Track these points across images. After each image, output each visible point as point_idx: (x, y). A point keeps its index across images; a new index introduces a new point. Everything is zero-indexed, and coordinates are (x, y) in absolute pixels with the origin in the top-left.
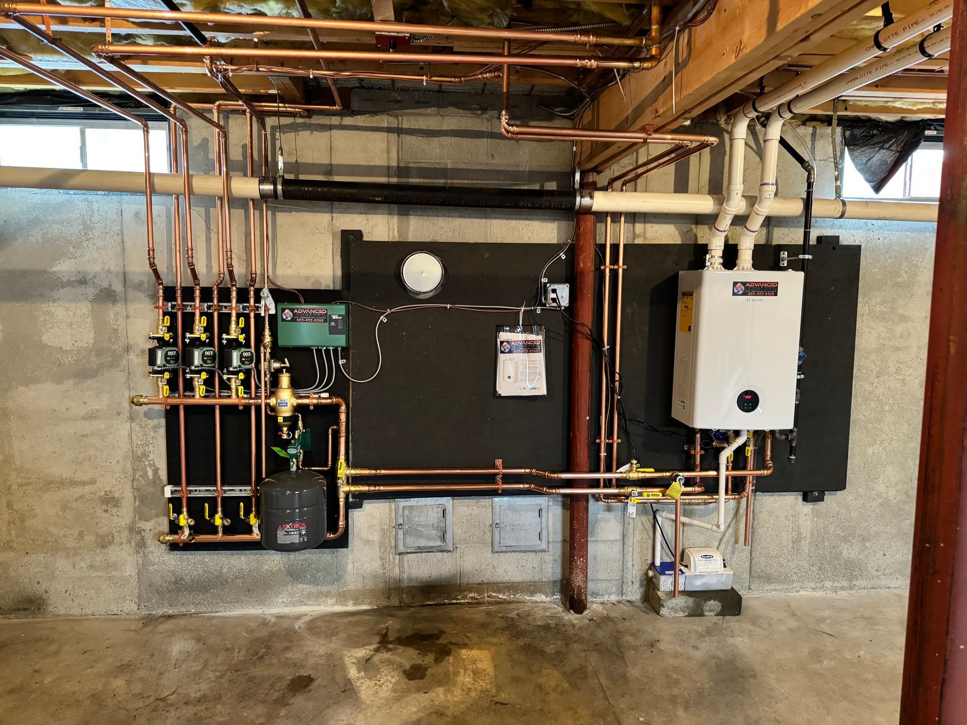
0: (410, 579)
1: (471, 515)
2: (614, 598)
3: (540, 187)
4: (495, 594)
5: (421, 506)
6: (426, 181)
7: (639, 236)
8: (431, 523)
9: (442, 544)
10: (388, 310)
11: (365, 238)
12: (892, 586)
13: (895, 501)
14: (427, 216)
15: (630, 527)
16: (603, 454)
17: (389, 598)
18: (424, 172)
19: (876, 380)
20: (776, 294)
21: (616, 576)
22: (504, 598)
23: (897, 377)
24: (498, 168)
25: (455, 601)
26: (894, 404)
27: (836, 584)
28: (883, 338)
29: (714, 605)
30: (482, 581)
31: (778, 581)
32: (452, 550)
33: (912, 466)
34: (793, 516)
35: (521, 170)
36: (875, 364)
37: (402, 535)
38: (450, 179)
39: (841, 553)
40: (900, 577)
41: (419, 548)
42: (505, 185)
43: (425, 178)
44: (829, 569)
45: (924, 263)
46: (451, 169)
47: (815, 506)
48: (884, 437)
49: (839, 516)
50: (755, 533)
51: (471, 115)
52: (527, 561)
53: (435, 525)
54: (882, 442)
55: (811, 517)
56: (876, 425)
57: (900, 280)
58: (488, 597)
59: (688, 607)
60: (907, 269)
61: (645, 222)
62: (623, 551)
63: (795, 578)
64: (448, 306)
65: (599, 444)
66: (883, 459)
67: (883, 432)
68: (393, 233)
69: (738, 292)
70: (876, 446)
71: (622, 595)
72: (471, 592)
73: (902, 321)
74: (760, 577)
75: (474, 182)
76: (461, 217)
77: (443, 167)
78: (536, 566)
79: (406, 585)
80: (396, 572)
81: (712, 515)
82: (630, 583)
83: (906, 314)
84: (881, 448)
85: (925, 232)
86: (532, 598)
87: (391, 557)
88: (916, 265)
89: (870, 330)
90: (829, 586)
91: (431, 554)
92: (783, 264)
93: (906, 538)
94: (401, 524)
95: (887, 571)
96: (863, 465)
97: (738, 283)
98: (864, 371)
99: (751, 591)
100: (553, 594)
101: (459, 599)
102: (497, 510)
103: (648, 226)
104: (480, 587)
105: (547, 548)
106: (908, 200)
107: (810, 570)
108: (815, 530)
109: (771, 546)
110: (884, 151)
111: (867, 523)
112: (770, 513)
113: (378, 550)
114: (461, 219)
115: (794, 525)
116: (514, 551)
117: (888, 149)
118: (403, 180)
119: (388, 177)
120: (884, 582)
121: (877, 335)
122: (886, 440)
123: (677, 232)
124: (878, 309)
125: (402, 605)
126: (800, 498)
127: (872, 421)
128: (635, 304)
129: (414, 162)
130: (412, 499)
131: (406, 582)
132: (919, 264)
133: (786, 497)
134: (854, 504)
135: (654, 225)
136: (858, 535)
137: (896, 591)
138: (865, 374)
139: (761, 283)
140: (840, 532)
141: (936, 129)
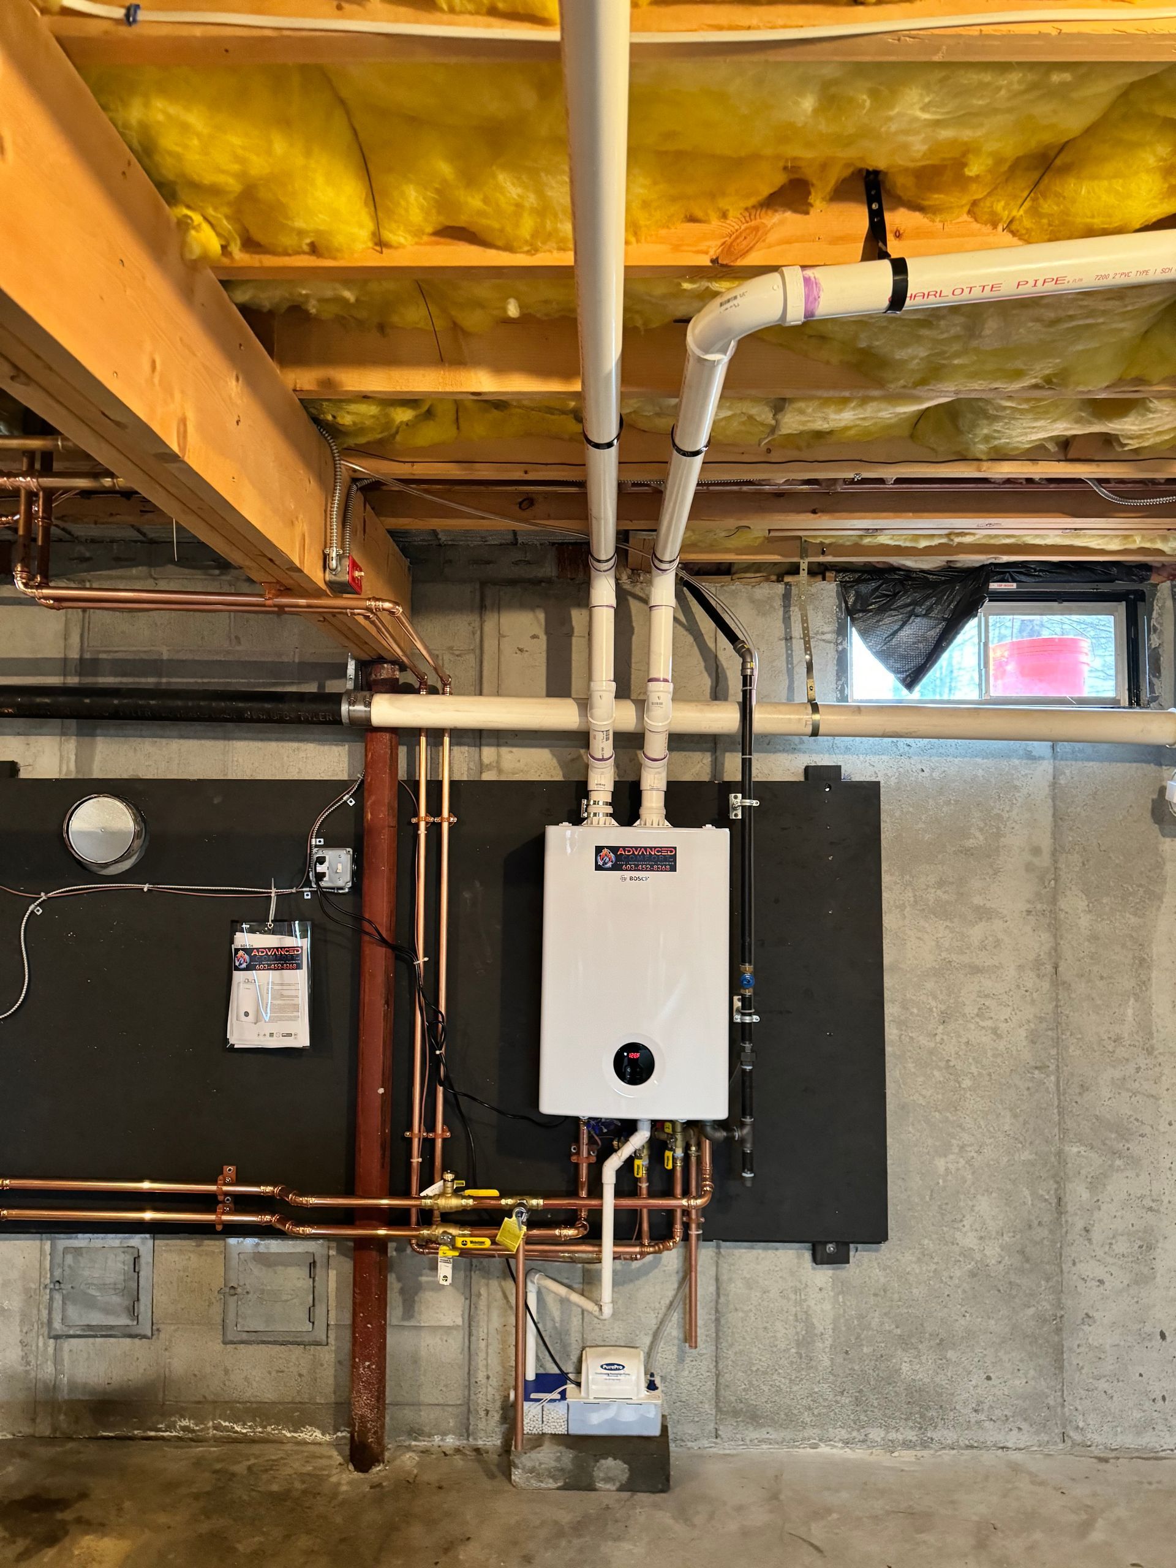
0: (73, 1386)
1: (185, 1269)
2: (451, 1441)
3: (319, 688)
4: (227, 1424)
5: (97, 1249)
6: (125, 680)
7: (489, 767)
8: (112, 1280)
9: (129, 1322)
10: (43, 894)
11: (23, 774)
12: (1009, 1445)
13: (1001, 1267)
14: (124, 736)
15: (481, 1303)
16: (416, 1160)
17: (33, 1420)
18: (121, 666)
19: (941, 1027)
20: (673, 869)
21: (455, 1396)
22: (244, 1431)
23: (981, 1023)
24: (247, 659)
25: (152, 1434)
26: (980, 1074)
27: (893, 1435)
28: (947, 950)
29: (613, 1467)
30: (204, 1397)
31: (771, 1421)
32: (149, 1334)
33: (1029, 1199)
34: (796, 1291)
35: (286, 660)
36: (935, 998)
37: (61, 1302)
38: (167, 676)
39: (898, 1371)
40: (1024, 1426)
41: (89, 1327)
42: (259, 684)
43: (124, 675)
44: (876, 1404)
45: (1014, 812)
46: (169, 661)
47: (838, 1272)
48: (966, 1138)
49: (889, 1294)
50: (723, 1321)
51: (204, 577)
52: (288, 1361)
53: (119, 1286)
54: (962, 1148)
55: (832, 1294)
56: (948, 1114)
57: (970, 843)
58: (215, 1428)
59: (562, 1470)
60: (982, 825)
61: (498, 745)
62: (469, 1348)
63: (807, 1417)
64: (146, 887)
65: (409, 1141)
66: (969, 1183)
67: (963, 1129)
68: (68, 767)
69: (605, 863)
70: (951, 1157)
71: (468, 1436)
72: (183, 1417)
73: (981, 919)
74: (736, 1413)
75: (205, 680)
76: (182, 737)
77: (155, 657)
78: (304, 1372)
79: (66, 1397)
80: (49, 1371)
81: (637, 1282)
82: (482, 1414)
83: (988, 906)
84: (962, 1162)
85: (1009, 757)
86: (296, 1435)
87: (41, 1344)
88: (999, 817)
89: (919, 934)
90: (879, 1440)
91: (112, 1340)
92: (736, 815)
93: (1030, 1343)
94: (58, 1282)
95: (998, 1413)
96: (929, 1193)
97: (603, 848)
98: (915, 1011)
99: (718, 1440)
100: (336, 1430)
101: (159, 1430)
102: (234, 1262)
103: (504, 750)
104: (201, 1408)
105: (324, 1338)
106: (987, 702)
107: (837, 1402)
108: (842, 1321)
109: (755, 1350)
110: (918, 620)
111: (946, 1310)
112: (749, 1284)
113: (18, 1329)
114: (182, 741)
115: (798, 1308)
116: (264, 1342)
117: (925, 615)
118: (89, 680)
119: (65, 675)
120: (993, 1434)
121: (934, 943)
122: (971, 1145)
123: (555, 761)
124: (931, 897)
125: (58, 1435)
126: (807, 1255)
127: (940, 1108)
128: (477, 884)
129: (105, 652)
130: (80, 1236)
131: (66, 1392)
132: (1005, 815)
133: (780, 1253)
134: (917, 1271)
135: (514, 750)
136: (931, 1335)
137: (1017, 1456)
138: (918, 1015)
139: (645, 848)
140: (893, 1326)
141: (1014, 581)
